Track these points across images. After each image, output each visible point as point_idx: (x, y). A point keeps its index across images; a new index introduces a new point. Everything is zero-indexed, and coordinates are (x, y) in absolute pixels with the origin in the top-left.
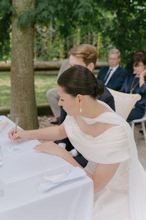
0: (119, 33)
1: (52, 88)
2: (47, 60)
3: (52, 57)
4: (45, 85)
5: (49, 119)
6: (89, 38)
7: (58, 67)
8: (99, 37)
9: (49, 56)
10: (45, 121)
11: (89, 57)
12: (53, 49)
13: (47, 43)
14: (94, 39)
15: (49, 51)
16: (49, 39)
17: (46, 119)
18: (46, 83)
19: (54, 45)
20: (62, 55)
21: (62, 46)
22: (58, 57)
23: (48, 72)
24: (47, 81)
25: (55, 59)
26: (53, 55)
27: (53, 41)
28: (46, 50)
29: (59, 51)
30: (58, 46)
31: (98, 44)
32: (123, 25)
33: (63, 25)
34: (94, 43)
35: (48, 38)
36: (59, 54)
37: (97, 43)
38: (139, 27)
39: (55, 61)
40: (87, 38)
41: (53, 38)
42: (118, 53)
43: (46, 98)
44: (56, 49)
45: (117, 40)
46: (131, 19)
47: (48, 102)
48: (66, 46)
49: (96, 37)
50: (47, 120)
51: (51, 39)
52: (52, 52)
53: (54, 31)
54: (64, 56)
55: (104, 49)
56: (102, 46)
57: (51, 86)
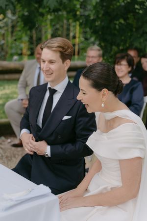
0: (103, 24)
1: (12, 98)
2: (5, 60)
3: (12, 55)
4: (2, 95)
5: (9, 140)
6: (65, 27)
7: (21, 69)
8: (78, 28)
9: (7, 53)
10: (3, 143)
11: (66, 53)
12: (12, 43)
13: (4, 35)
14: (72, 29)
15: (7, 46)
16: (7, 30)
17: (4, 141)
18: (4, 92)
19: (14, 38)
20: (26, 51)
21: (26, 39)
22: (21, 55)
23: (7, 76)
24: (4, 88)
25: (16, 57)
26: (13, 51)
27: (12, 32)
28: (3, 44)
29: (23, 45)
30: (20, 39)
31: (77, 35)
32: (106, 13)
33: (26, 14)
34: (72, 34)
35: (5, 28)
36: (21, 50)
37: (75, 34)
38: (129, 16)
39: (16, 60)
40: (62, 26)
41: (13, 27)
42: (99, 50)
43: (4, 112)
44: (17, 43)
45: (100, 33)
46: (118, 4)
47: (7, 118)
48: (31, 38)
49: (74, 26)
50: (6, 143)
51: (10, 30)
52: (11, 48)
53: (14, 18)
54: (29, 53)
55: (86, 42)
56: (83, 39)
57: (11, 96)
